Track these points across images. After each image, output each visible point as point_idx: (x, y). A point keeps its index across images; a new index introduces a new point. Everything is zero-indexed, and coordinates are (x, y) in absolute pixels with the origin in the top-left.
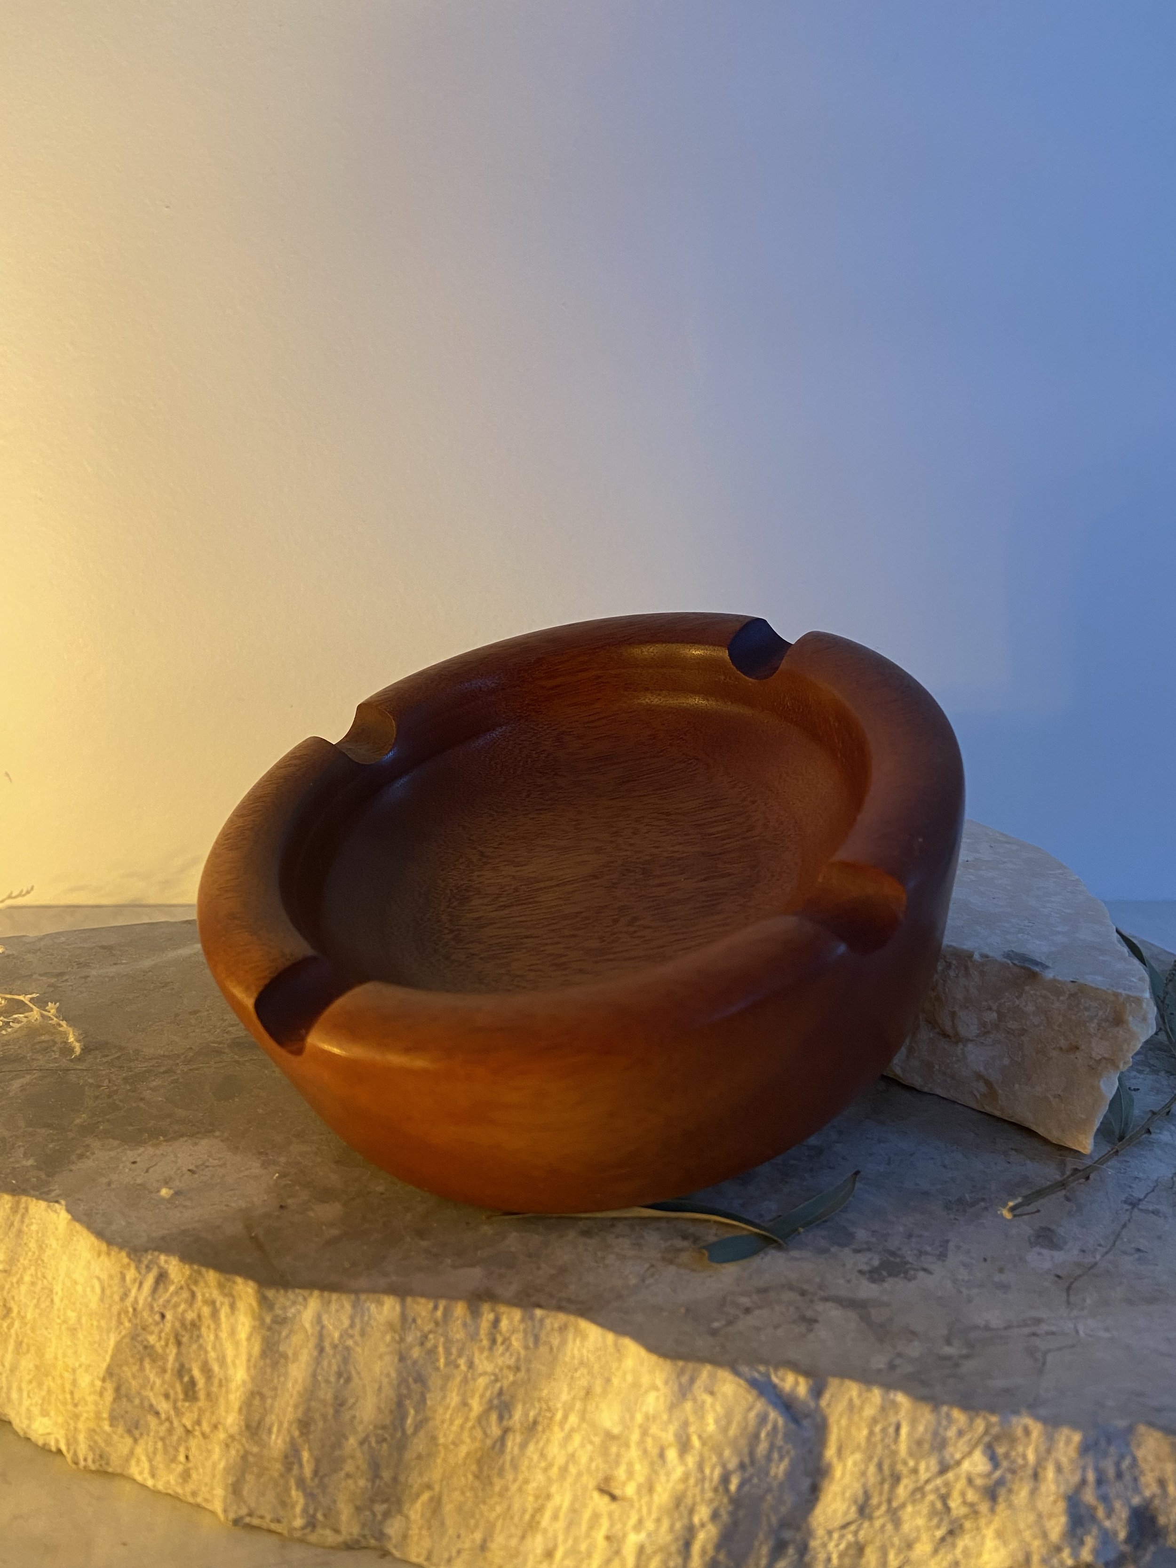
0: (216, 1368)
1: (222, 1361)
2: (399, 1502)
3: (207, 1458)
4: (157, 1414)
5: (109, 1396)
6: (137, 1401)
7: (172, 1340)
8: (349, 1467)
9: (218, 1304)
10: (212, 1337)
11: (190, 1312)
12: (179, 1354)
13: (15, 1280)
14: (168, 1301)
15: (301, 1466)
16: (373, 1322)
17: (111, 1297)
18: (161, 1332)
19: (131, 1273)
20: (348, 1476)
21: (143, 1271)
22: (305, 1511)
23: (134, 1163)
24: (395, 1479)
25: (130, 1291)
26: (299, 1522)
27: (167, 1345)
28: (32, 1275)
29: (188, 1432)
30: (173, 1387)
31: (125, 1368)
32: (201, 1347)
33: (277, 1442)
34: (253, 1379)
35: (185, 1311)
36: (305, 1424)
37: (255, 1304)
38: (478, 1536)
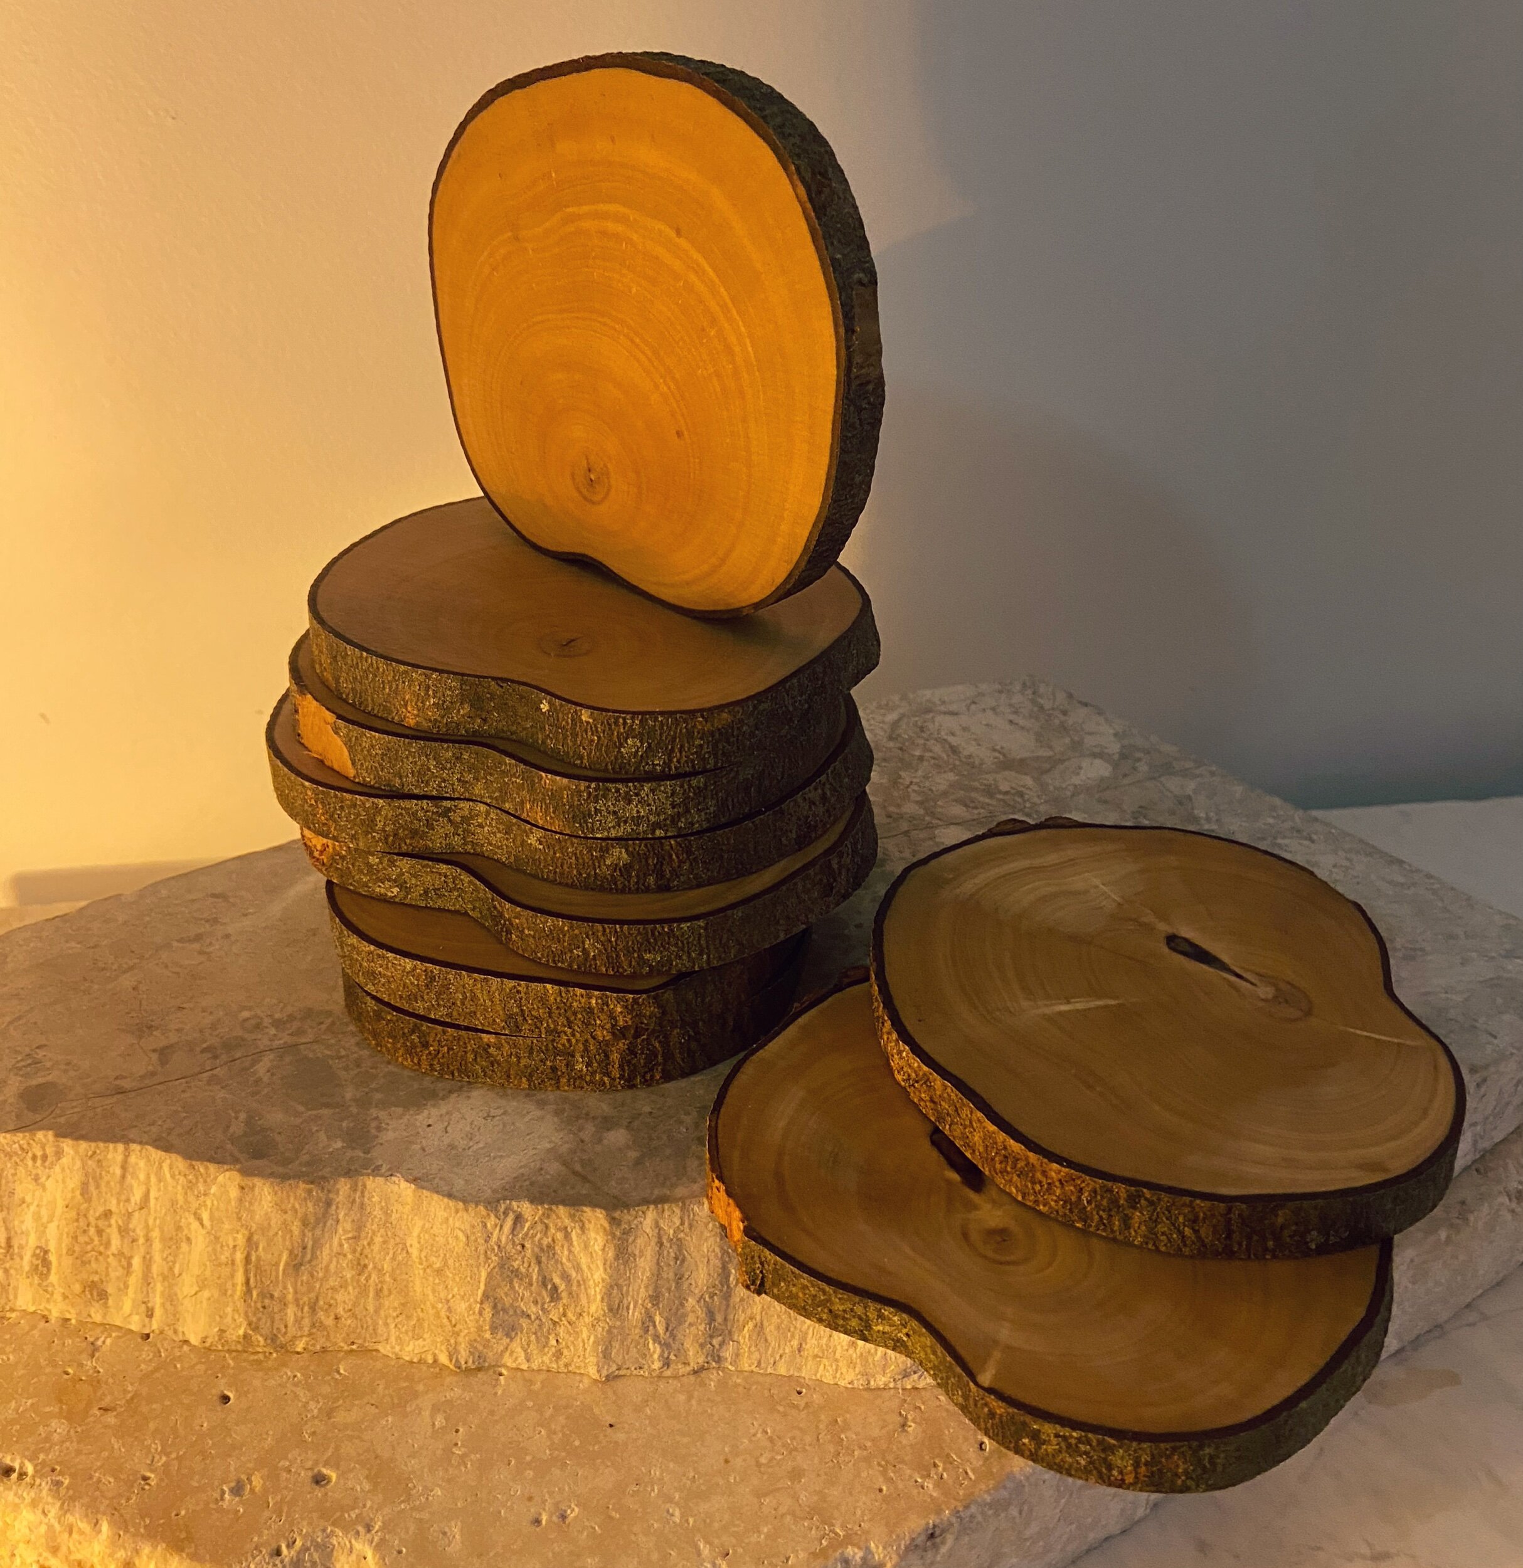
0: (574, 1274)
1: (578, 1268)
2: (730, 1332)
3: (576, 1339)
4: (529, 1316)
5: (488, 1313)
6: (511, 1312)
7: (533, 1261)
8: (691, 1318)
9: (569, 1230)
10: (566, 1253)
11: (545, 1239)
12: (540, 1270)
13: (365, 1243)
14: (527, 1234)
15: (655, 1326)
16: (696, 1218)
17: (476, 1241)
18: (523, 1258)
19: (492, 1221)
20: (691, 1325)
21: (502, 1217)
22: (661, 1355)
23: (429, 1126)
24: (725, 1319)
25: (492, 1234)
26: (657, 1365)
27: (529, 1266)
28: (382, 1236)
29: (555, 1323)
30: (539, 1294)
31: (498, 1290)
32: (557, 1261)
33: (635, 1315)
34: (610, 1277)
35: (541, 1239)
36: (655, 1298)
37: (607, 1225)
38: (795, 1343)
